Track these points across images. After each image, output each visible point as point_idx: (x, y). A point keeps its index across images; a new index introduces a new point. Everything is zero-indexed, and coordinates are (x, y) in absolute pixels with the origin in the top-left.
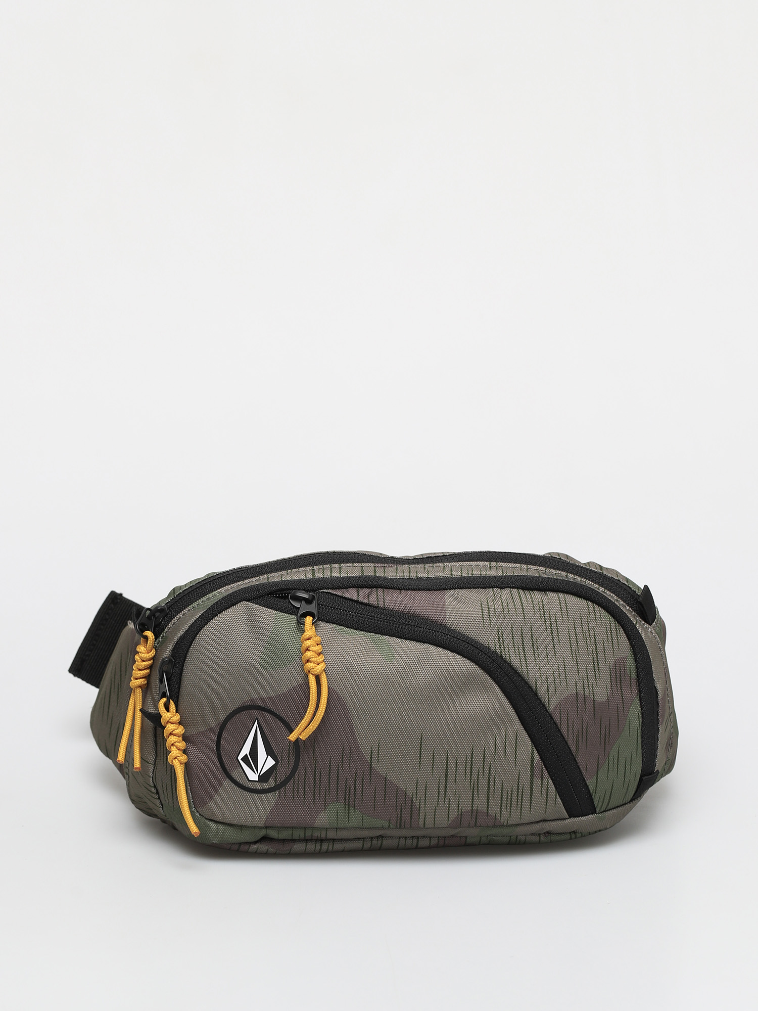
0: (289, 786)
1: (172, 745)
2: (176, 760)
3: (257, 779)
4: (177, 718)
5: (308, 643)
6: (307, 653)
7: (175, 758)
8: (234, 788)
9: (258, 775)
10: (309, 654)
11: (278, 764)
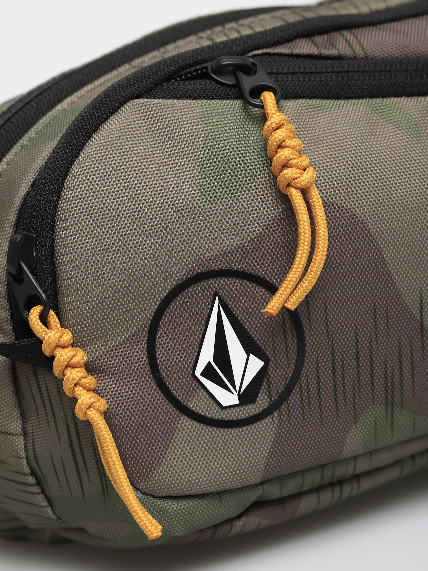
0: (294, 397)
1: (76, 385)
2: (91, 409)
3: (237, 402)
4: (67, 336)
5: (279, 135)
6: (278, 155)
7: (90, 407)
8: (198, 430)
9: (236, 394)
10: (284, 154)
11: (269, 363)
